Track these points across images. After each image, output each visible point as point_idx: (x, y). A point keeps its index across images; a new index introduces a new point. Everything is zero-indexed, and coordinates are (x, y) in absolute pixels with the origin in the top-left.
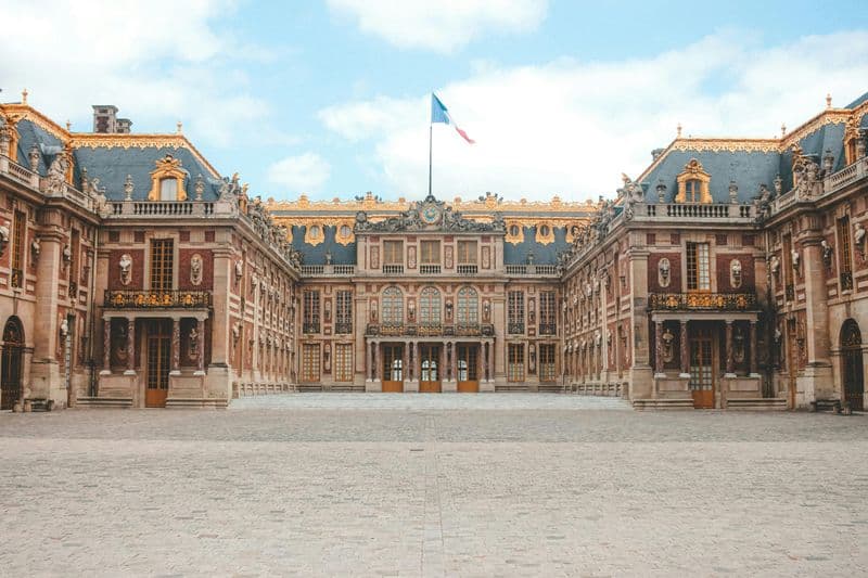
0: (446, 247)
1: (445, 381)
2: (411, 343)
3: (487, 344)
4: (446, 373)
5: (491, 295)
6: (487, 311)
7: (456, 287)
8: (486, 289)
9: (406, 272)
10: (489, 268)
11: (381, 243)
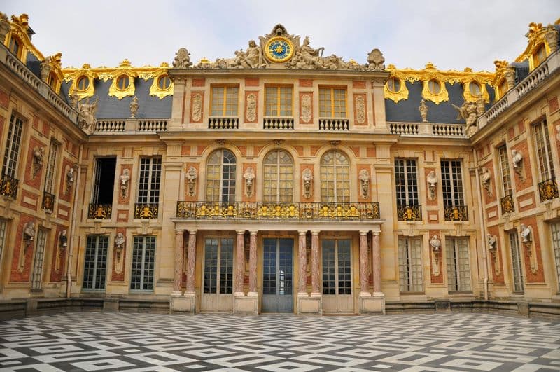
0: (301, 93)
1: (302, 295)
2: (247, 235)
3: (370, 235)
4: (303, 282)
5: (371, 161)
6: (366, 186)
7: (318, 148)
8: (363, 153)
9: (243, 127)
10: (366, 123)
11: (207, 88)
